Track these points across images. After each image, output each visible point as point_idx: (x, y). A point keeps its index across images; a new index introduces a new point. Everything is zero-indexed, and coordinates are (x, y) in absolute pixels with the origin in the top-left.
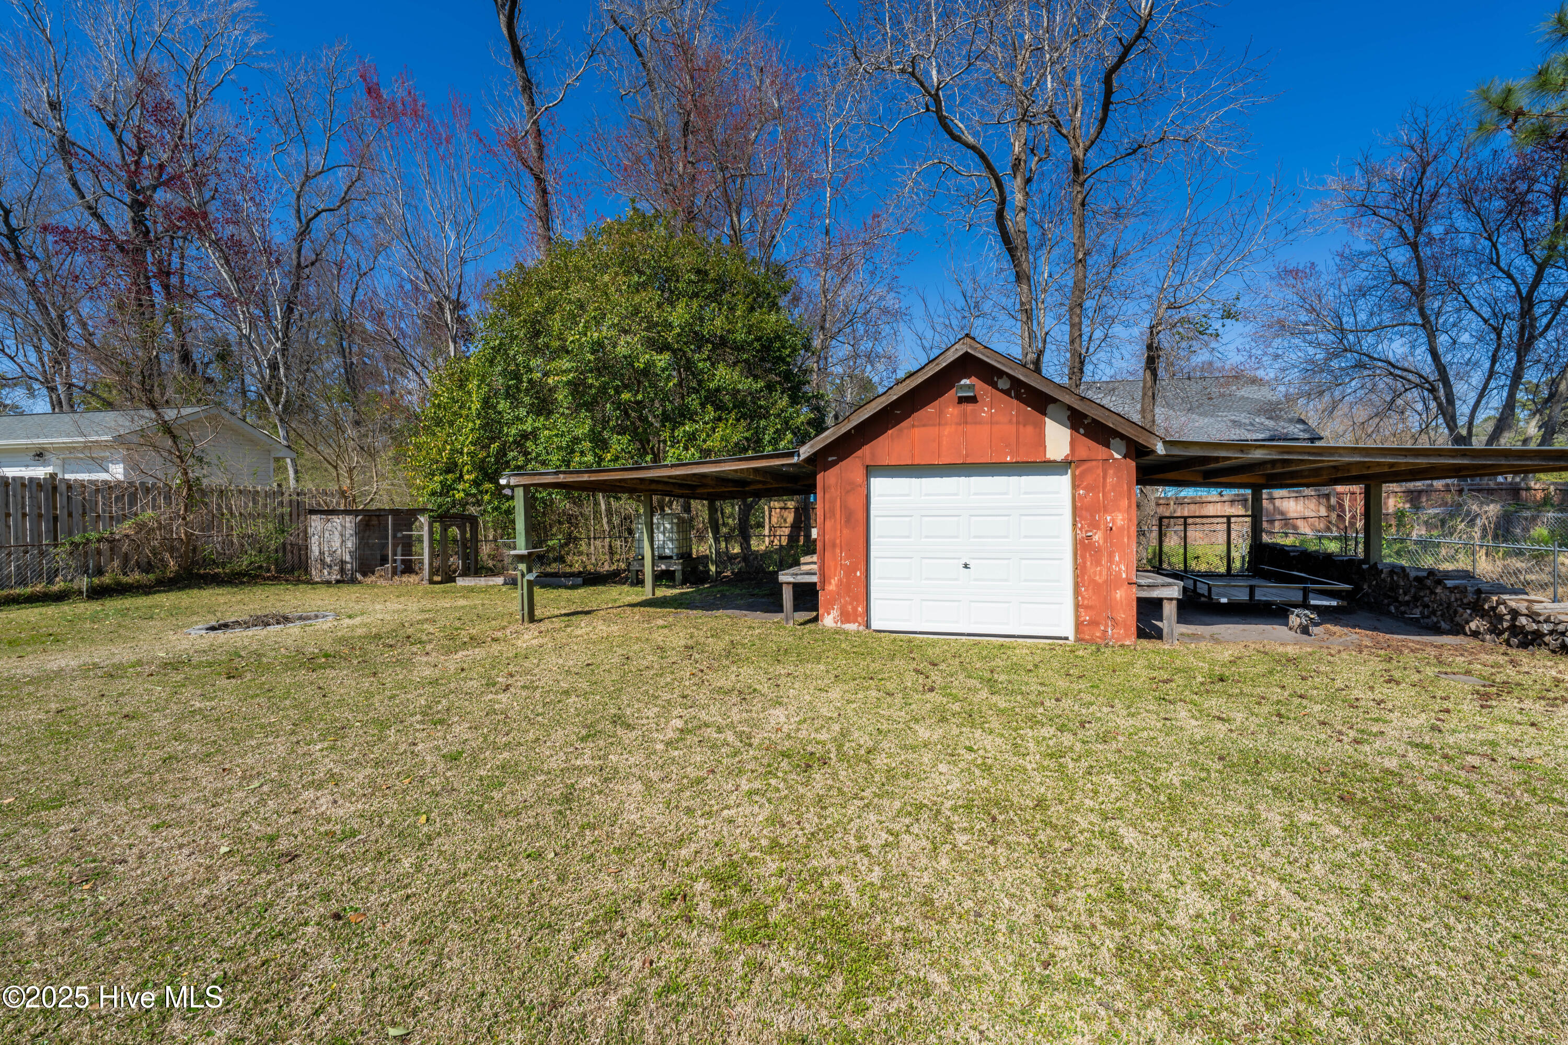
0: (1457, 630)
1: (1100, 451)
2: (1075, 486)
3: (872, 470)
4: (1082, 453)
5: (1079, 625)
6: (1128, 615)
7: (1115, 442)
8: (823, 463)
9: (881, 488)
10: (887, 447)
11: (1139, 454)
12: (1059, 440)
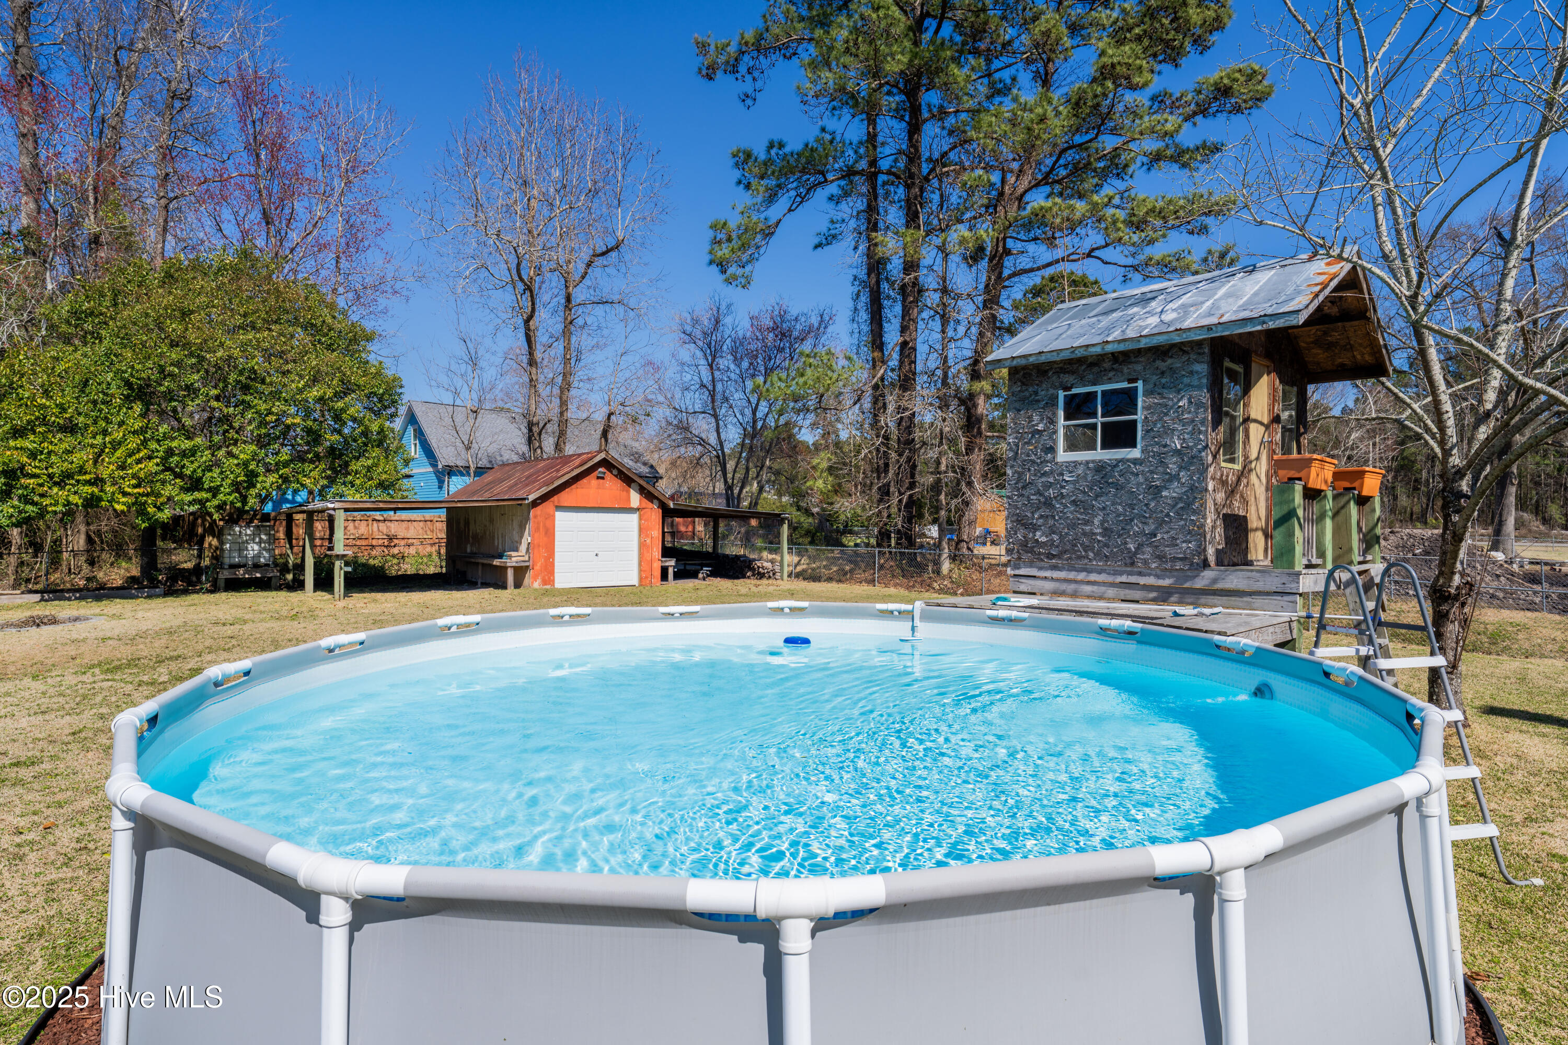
0: (744, 577)
1: (650, 505)
2: (640, 519)
3: (560, 508)
4: (644, 505)
5: (641, 579)
6: (658, 573)
7: (655, 501)
8: (535, 504)
9: (561, 517)
10: (566, 497)
11: (663, 506)
12: (635, 499)
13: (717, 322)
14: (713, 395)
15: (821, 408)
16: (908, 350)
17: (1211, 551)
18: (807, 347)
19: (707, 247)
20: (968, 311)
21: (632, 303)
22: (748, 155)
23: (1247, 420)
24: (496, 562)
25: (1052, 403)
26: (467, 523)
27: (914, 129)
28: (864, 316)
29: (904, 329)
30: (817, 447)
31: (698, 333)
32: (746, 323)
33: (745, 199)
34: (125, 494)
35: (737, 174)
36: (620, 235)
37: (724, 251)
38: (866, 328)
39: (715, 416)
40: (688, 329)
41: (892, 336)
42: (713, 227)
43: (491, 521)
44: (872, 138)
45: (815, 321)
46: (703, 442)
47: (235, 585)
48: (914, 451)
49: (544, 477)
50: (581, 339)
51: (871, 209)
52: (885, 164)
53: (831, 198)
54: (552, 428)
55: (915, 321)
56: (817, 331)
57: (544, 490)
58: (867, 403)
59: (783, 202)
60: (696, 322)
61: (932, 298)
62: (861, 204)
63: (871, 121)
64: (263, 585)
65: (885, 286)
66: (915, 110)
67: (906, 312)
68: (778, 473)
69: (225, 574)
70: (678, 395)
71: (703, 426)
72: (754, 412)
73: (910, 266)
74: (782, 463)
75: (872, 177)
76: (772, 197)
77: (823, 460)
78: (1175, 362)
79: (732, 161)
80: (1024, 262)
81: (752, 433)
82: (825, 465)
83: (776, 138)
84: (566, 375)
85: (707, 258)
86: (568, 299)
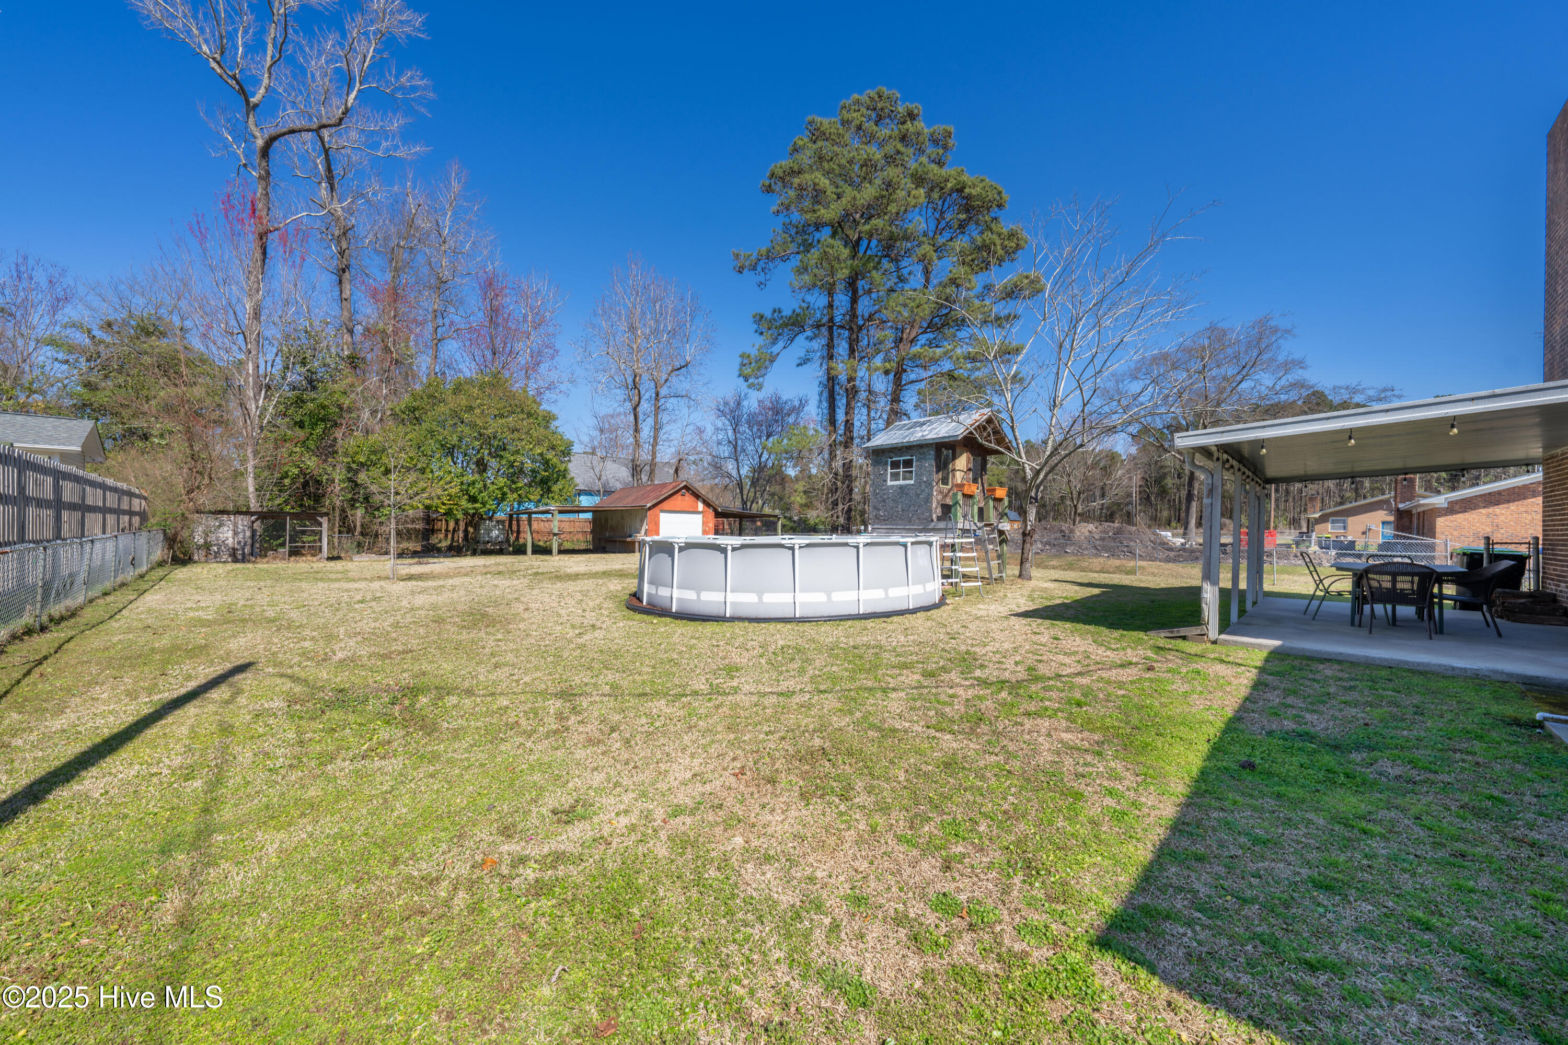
1: (708, 510)
2: (703, 517)
3: (663, 511)
4: (705, 510)
7: (710, 508)
8: (650, 509)
9: (663, 516)
10: (665, 505)
11: (715, 510)
12: (701, 506)
13: (739, 404)
14: (735, 447)
15: (800, 457)
16: (849, 425)
17: (934, 516)
18: (791, 420)
19: (738, 367)
20: (883, 403)
21: (693, 397)
22: (762, 317)
23: (954, 470)
24: (629, 539)
25: (886, 464)
26: (606, 520)
27: (854, 301)
28: (825, 404)
29: (847, 414)
30: (797, 479)
31: (727, 411)
32: (756, 405)
33: (760, 341)
34: (444, 504)
35: (755, 327)
36: (688, 358)
37: (748, 371)
38: (826, 411)
39: (737, 460)
40: (722, 408)
41: (841, 417)
42: (742, 356)
43: (623, 518)
44: (831, 306)
45: (797, 403)
46: (730, 476)
47: (486, 553)
48: (851, 481)
49: (653, 495)
50: (664, 417)
51: (830, 346)
52: (838, 319)
53: (807, 338)
54: (647, 468)
55: (853, 409)
56: (797, 410)
57: (655, 501)
58: (826, 455)
59: (781, 344)
60: (726, 404)
61: (863, 395)
62: (824, 341)
63: (831, 294)
64: (501, 552)
65: (837, 388)
66: (855, 292)
67: (848, 404)
68: (773, 495)
69: (481, 547)
70: (715, 449)
71: (730, 466)
72: (760, 457)
73: (851, 379)
74: (776, 488)
75: (830, 329)
76: (775, 341)
77: (800, 486)
78: (925, 450)
79: (752, 320)
80: (913, 376)
81: (760, 469)
82: (801, 489)
83: (777, 307)
84: (655, 438)
85: (737, 373)
86: (657, 395)
